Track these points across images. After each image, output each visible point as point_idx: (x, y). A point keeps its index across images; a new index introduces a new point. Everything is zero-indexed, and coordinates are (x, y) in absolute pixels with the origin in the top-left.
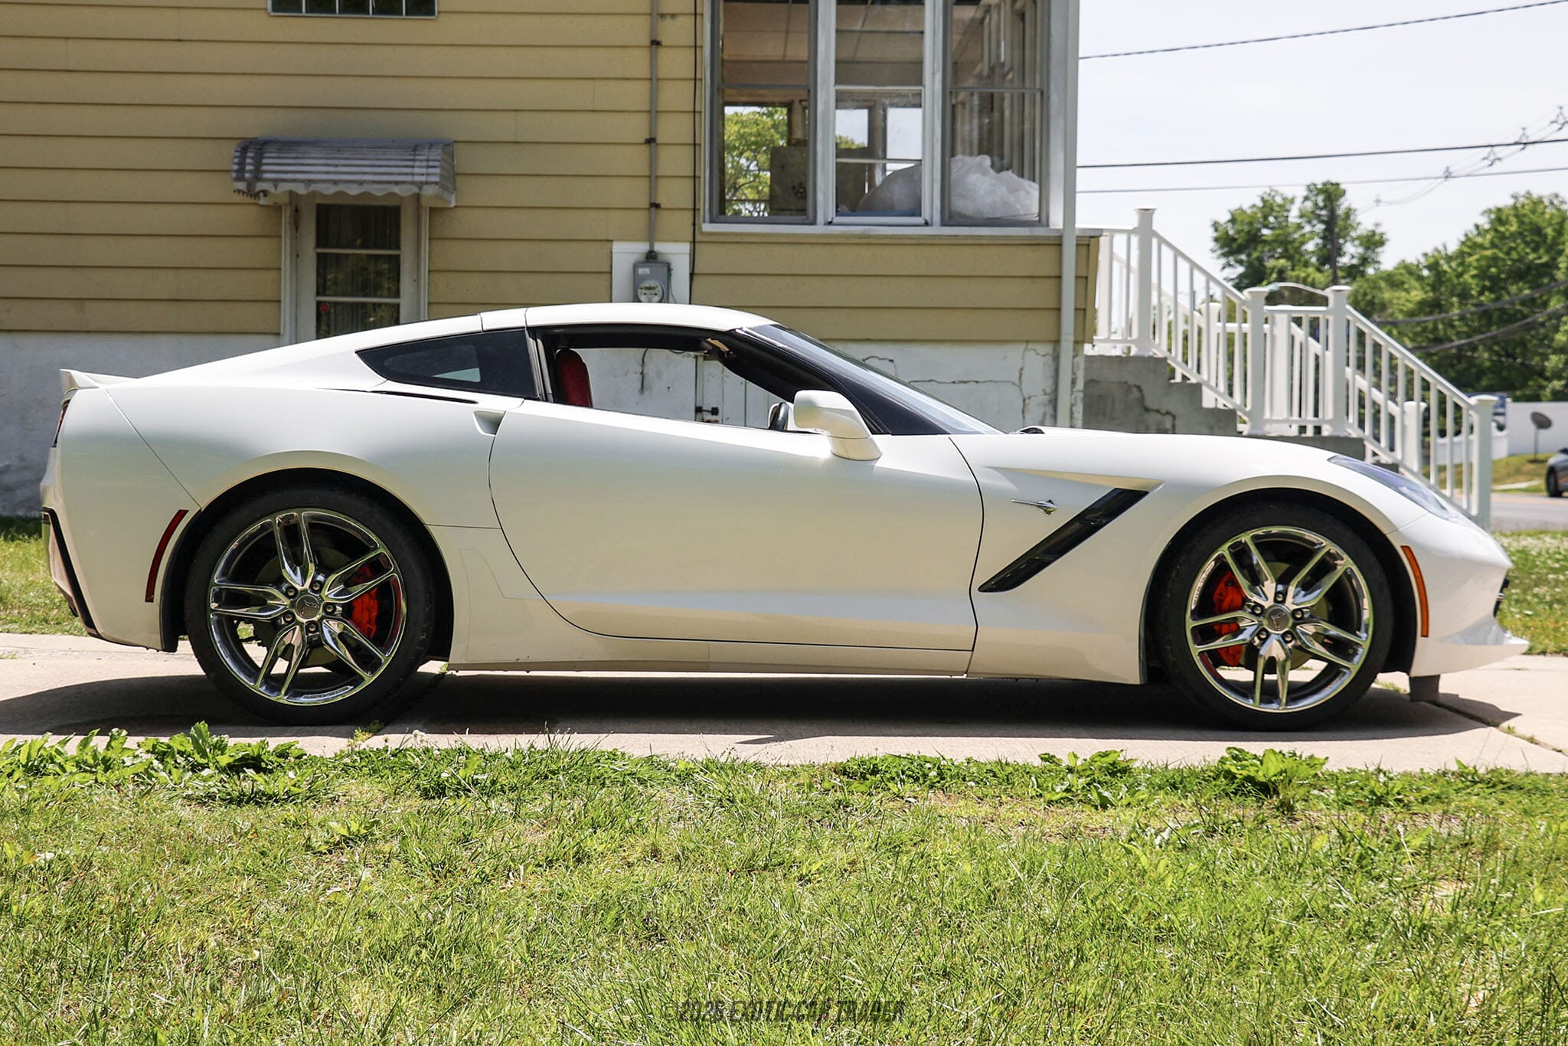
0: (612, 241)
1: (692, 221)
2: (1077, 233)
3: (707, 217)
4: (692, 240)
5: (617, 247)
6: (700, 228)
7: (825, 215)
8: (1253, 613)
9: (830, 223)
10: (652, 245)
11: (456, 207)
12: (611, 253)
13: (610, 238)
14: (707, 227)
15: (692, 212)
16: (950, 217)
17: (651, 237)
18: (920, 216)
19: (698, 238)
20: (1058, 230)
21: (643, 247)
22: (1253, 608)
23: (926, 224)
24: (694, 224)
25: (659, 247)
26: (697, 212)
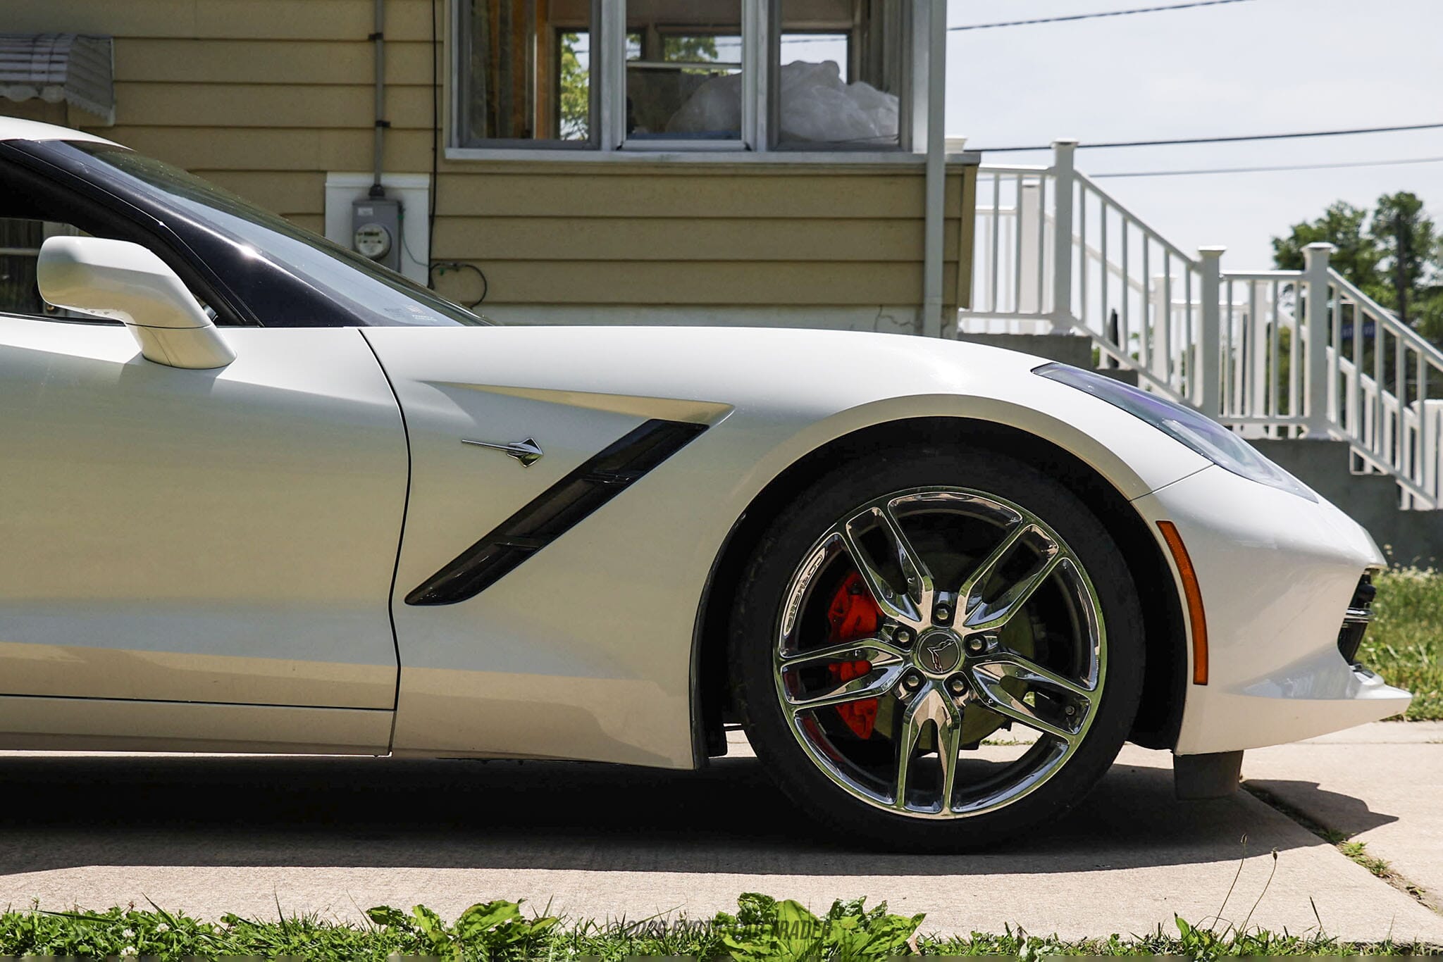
0: (325, 172)
1: (432, 145)
2: (946, 159)
3: (455, 140)
4: (432, 170)
5: (332, 180)
6: (443, 154)
7: (613, 138)
8: (895, 642)
9: (619, 148)
10: (377, 178)
11: (115, 126)
12: (324, 188)
13: (323, 167)
14: (452, 153)
15: (430, 135)
16: (779, 139)
17: (377, 165)
18: (739, 138)
19: (441, 168)
20: (921, 156)
21: (366, 180)
22: (896, 635)
23: (748, 148)
24: (435, 150)
25: (388, 180)
26: (438, 133)
